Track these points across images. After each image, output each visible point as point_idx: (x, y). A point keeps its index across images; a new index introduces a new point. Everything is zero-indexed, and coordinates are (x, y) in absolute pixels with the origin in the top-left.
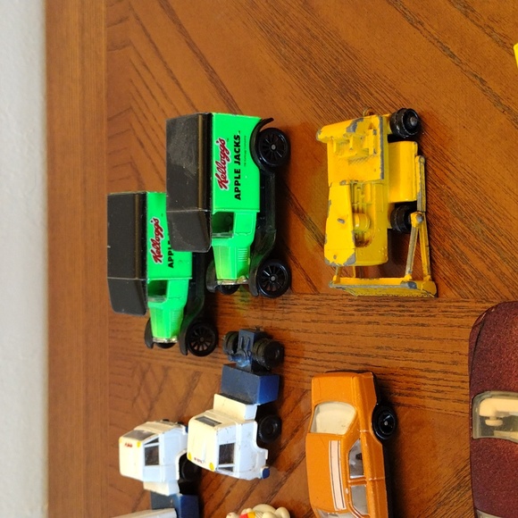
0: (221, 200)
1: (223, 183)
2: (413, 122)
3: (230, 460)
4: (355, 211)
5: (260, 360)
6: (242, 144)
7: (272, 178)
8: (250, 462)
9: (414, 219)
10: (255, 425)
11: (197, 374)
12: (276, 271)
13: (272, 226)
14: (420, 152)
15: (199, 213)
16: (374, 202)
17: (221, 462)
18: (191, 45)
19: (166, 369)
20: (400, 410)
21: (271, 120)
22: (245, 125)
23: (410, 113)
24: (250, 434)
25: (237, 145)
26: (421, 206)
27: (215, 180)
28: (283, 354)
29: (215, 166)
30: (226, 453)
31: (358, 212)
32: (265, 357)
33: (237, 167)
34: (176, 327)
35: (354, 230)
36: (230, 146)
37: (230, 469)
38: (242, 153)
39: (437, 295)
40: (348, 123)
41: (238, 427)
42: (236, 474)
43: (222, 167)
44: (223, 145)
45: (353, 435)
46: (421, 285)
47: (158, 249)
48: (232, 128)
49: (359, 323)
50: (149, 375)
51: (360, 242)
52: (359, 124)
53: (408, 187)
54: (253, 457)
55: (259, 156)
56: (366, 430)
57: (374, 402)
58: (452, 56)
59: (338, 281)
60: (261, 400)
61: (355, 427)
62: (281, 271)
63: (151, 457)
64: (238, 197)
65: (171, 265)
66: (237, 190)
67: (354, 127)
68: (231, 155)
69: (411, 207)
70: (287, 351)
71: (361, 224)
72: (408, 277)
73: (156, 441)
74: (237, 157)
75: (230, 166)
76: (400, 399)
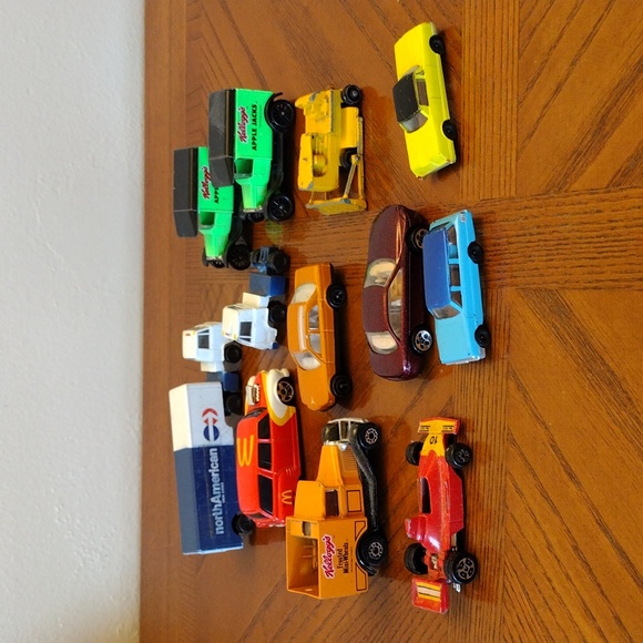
0: (242, 151)
1: (243, 137)
2: (354, 94)
3: (249, 334)
4: (314, 153)
5: (272, 266)
6: (258, 111)
7: (281, 135)
8: (262, 337)
9: (354, 159)
10: (267, 310)
11: (240, 286)
12: (283, 202)
13: (281, 170)
14: (360, 115)
15: (226, 159)
16: (329, 148)
17: (241, 334)
18: (240, 38)
19: (221, 286)
20: (348, 289)
21: (281, 94)
22: (261, 98)
23: (352, 88)
24: (263, 317)
25: (254, 111)
26: (360, 151)
27: (237, 136)
28: (289, 262)
29: (237, 126)
30: (246, 328)
31: (318, 154)
32: (275, 263)
33: (254, 127)
34: (222, 249)
35: (313, 166)
36: (249, 112)
37: (249, 340)
38: (258, 117)
39: (367, 209)
40: (310, 95)
41: (254, 311)
42: (252, 344)
43: (242, 127)
44: (243, 112)
45: (313, 302)
46: (353, 201)
47: (207, 189)
48: (251, 99)
49: (329, 233)
50: (211, 293)
51: (317, 173)
52: (317, 95)
53: (352, 138)
54: (266, 334)
55: (271, 120)
56: (322, 299)
57: (329, 283)
58: (377, 50)
59: (312, 203)
60: (271, 293)
61: (315, 296)
62: (287, 202)
63: (204, 343)
64: (254, 148)
65: (216, 201)
66: (254, 143)
67: (314, 97)
68: (250, 118)
69: (353, 151)
70: (293, 260)
71: (319, 162)
72: (345, 196)
73: (207, 331)
74: (254, 120)
75: (249, 126)
76: (348, 281)
